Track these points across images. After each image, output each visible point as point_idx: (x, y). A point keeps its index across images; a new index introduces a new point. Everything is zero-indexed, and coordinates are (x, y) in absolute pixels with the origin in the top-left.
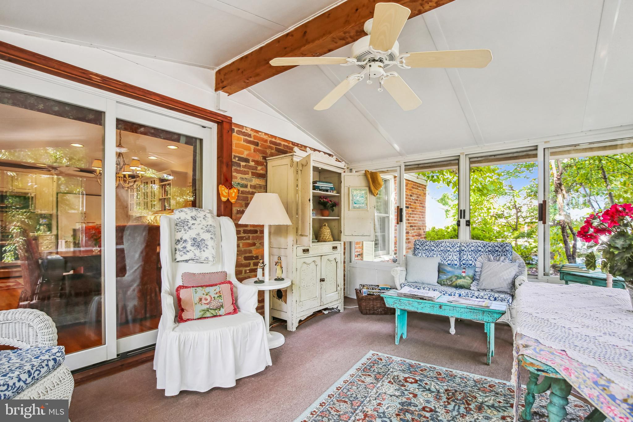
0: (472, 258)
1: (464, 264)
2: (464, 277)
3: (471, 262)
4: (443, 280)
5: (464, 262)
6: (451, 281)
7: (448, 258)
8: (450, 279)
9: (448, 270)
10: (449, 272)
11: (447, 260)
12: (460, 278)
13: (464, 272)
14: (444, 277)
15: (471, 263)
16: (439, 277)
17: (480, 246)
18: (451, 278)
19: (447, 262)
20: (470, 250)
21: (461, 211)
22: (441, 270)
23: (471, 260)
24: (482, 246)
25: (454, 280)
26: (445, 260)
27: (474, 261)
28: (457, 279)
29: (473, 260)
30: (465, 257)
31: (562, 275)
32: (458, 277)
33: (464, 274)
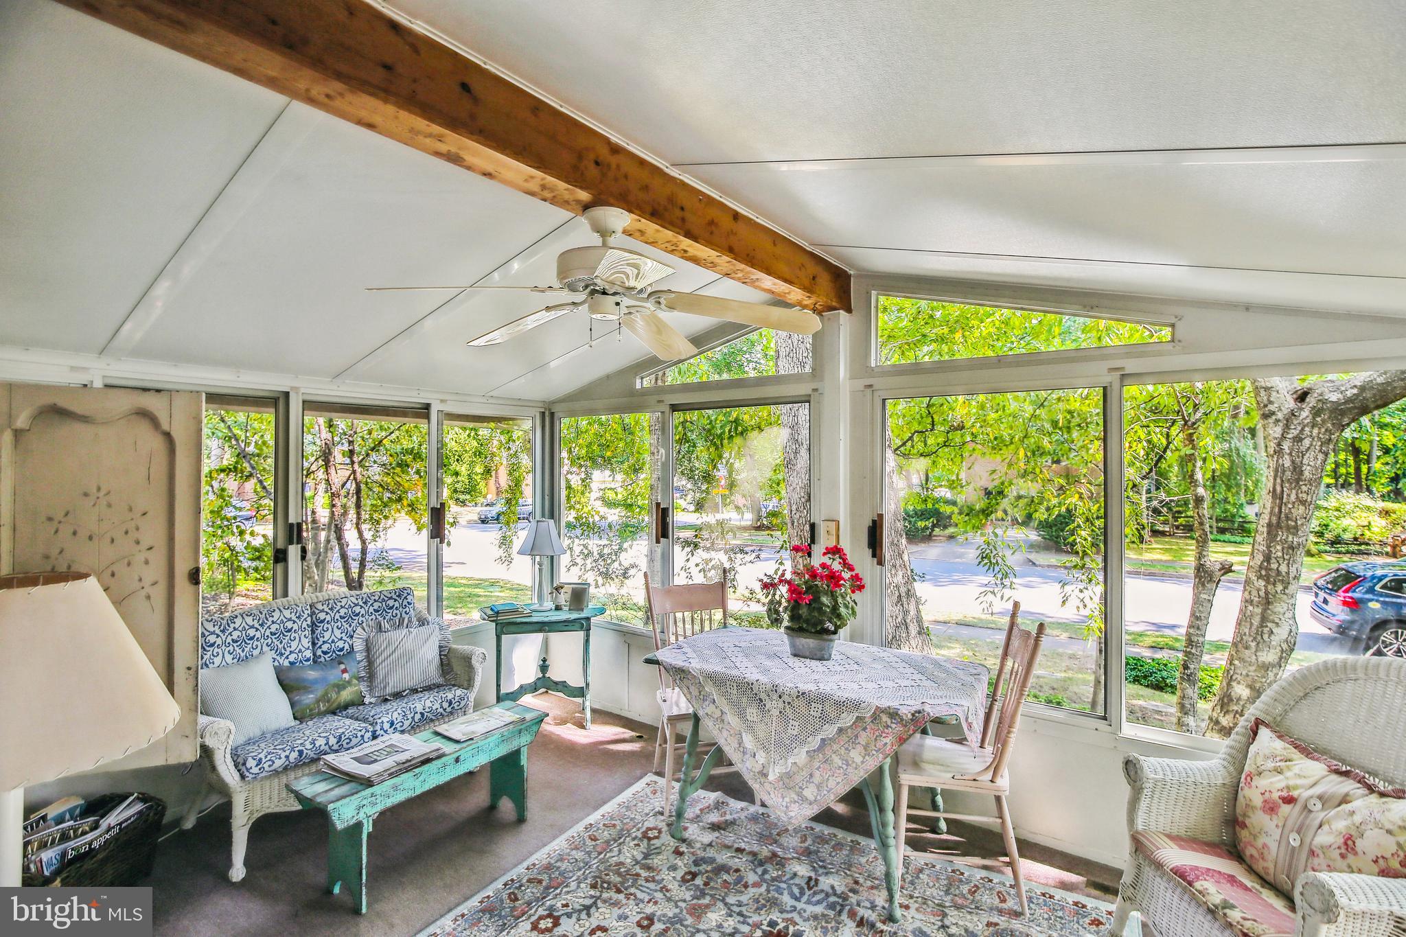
0: (343, 635)
1: (325, 653)
2: (349, 682)
3: (341, 644)
4: (308, 706)
5: (325, 647)
6: (328, 702)
7: (288, 649)
8: (325, 698)
9: (310, 677)
10: (316, 681)
11: (287, 653)
12: (344, 688)
13: (344, 671)
14: (308, 699)
15: (341, 646)
16: (293, 705)
17: (356, 605)
18: (326, 694)
19: (287, 658)
20: (337, 616)
21: (291, 525)
22: (288, 683)
23: (341, 639)
24: (361, 603)
25: (334, 696)
26: (282, 654)
27: (348, 640)
28: (339, 692)
29: (345, 638)
30: (327, 635)
31: (499, 627)
32: (340, 687)
33: (346, 676)
